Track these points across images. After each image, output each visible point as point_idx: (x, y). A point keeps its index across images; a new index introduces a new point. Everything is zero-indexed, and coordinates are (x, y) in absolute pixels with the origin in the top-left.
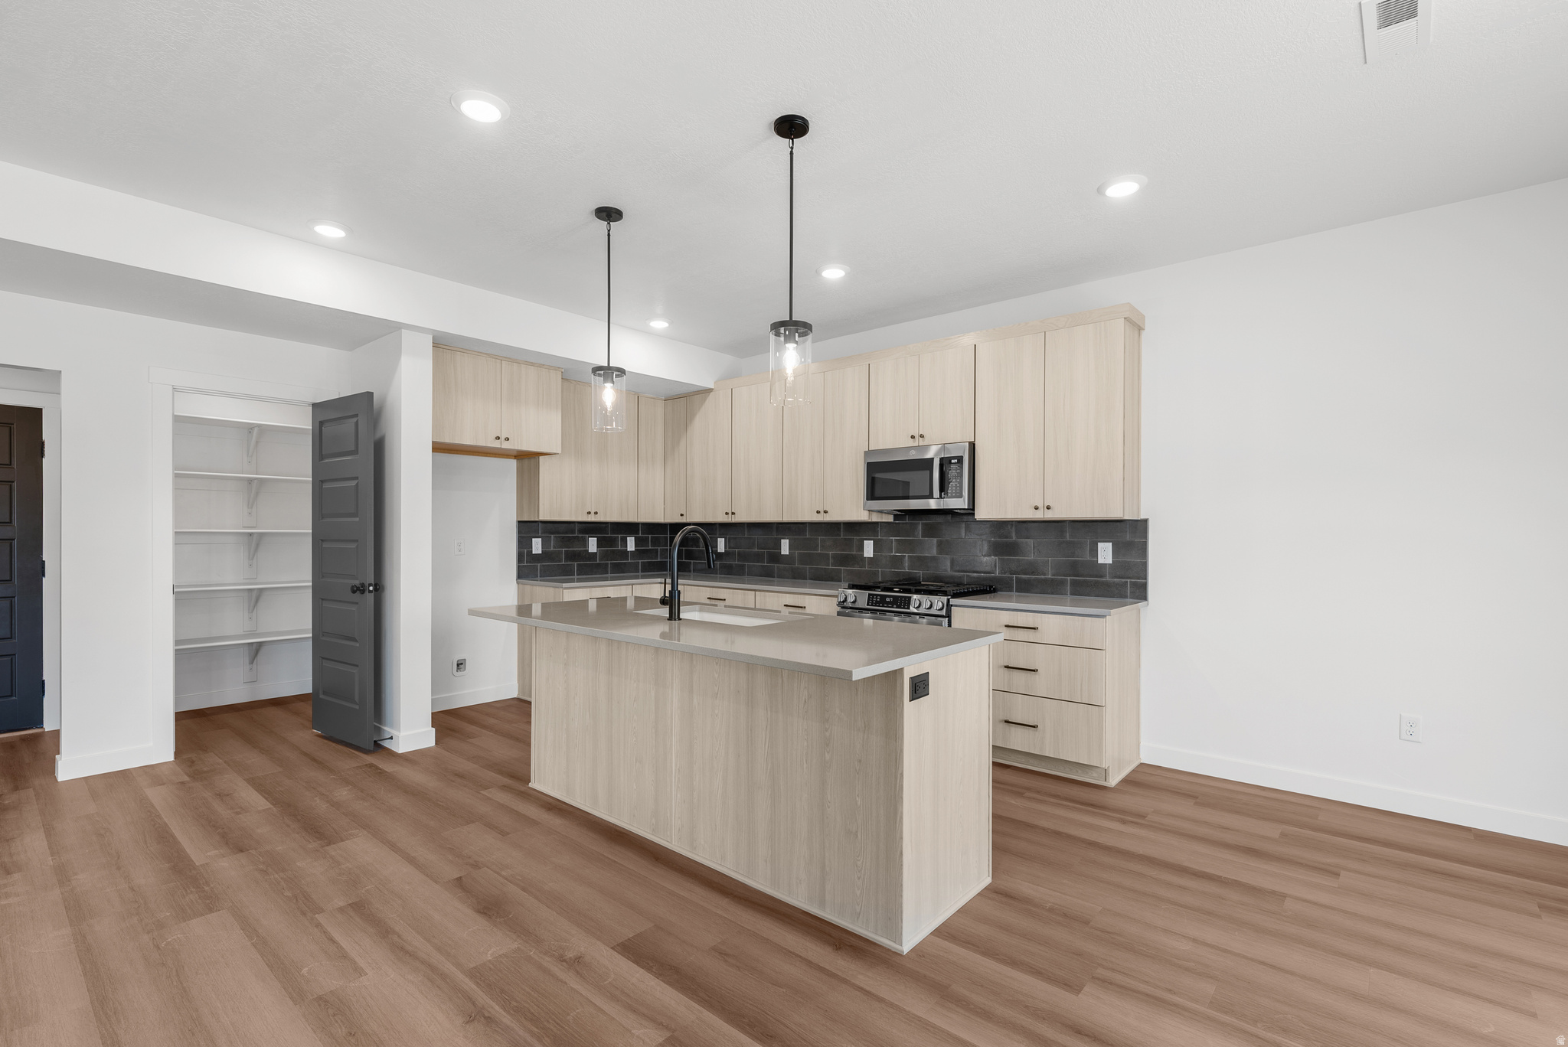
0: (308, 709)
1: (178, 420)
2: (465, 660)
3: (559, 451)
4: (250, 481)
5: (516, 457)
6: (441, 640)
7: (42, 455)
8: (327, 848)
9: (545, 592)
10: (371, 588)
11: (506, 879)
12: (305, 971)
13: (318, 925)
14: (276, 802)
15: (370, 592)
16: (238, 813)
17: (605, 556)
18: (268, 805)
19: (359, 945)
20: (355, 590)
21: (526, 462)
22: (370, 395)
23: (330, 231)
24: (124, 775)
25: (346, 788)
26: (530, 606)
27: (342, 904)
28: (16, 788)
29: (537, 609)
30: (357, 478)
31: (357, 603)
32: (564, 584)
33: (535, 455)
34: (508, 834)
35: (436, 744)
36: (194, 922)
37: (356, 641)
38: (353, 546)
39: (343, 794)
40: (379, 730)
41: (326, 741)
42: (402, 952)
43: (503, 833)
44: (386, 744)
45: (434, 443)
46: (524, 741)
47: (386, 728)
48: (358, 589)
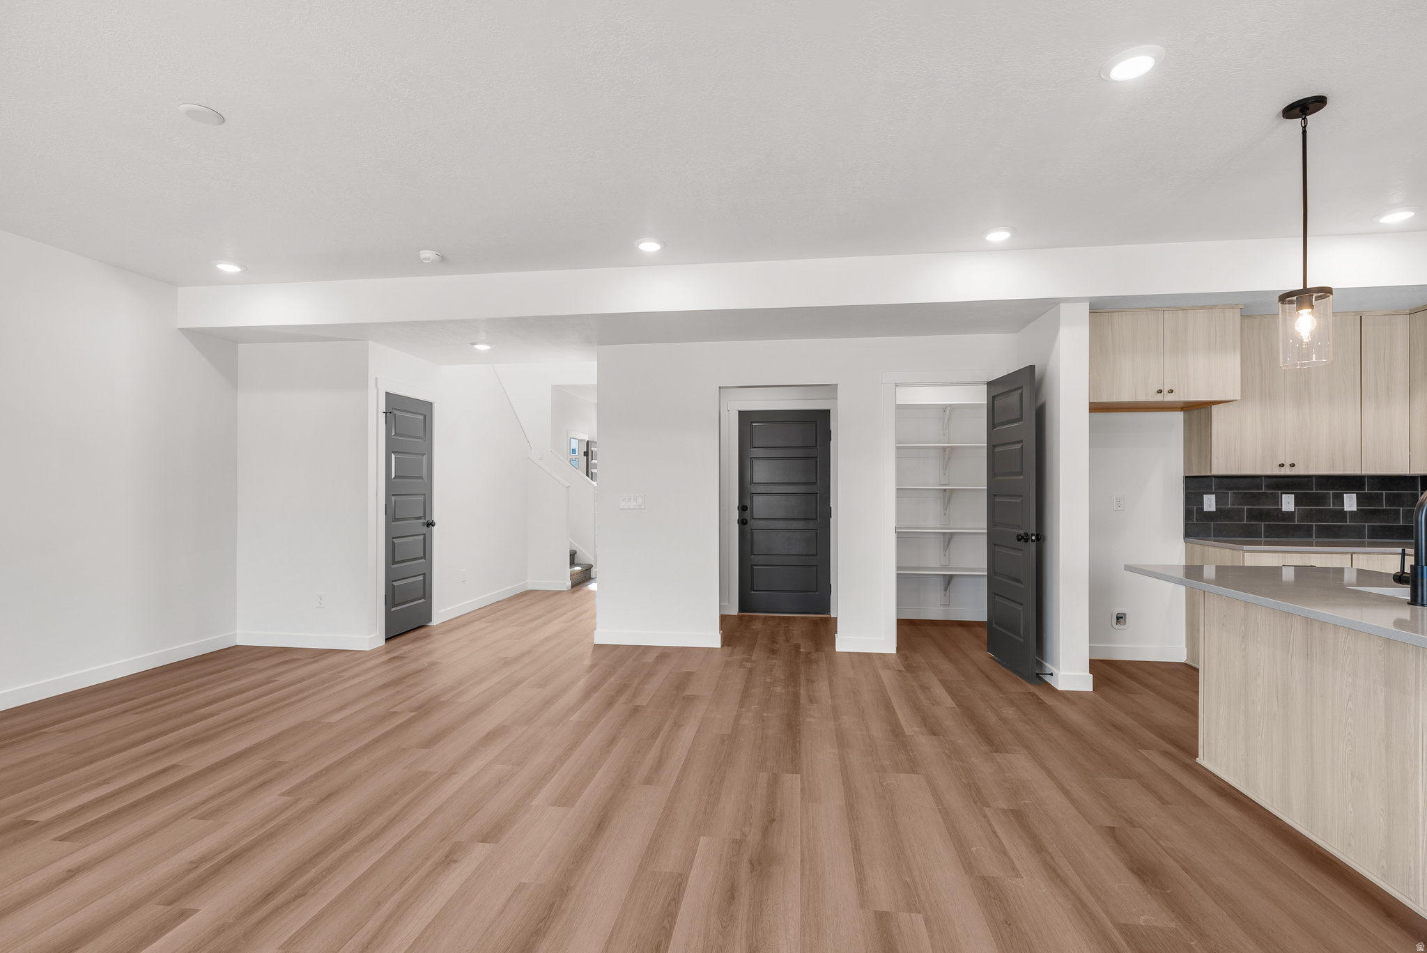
0: (984, 633)
1: (899, 407)
2: (1125, 614)
3: (1238, 397)
4: (944, 448)
5: (1182, 409)
6: (1100, 591)
7: (830, 440)
8: (995, 754)
9: (1218, 554)
10: (1033, 538)
11: (1165, 850)
12: (974, 849)
13: (985, 816)
14: (959, 704)
15: (1033, 541)
16: (933, 704)
17: (1308, 516)
18: (954, 705)
19: (1018, 850)
20: (1020, 538)
21: (1195, 413)
22: (1032, 368)
23: (999, 236)
24: (868, 655)
25: (1012, 709)
26: (1201, 568)
27: (1004, 807)
28: (817, 650)
29: (1209, 572)
30: (1021, 442)
31: (1022, 550)
32: (1244, 546)
33: (1208, 405)
34: (1168, 803)
35: (1094, 690)
36: (903, 776)
37: (1021, 583)
38: (1018, 500)
39: (1009, 712)
40: (1040, 665)
41: (998, 664)
42: (1053, 873)
43: (1163, 801)
44: (1047, 678)
45: (1090, 403)
46: (1191, 710)
47: (1047, 664)
48: (1022, 537)
